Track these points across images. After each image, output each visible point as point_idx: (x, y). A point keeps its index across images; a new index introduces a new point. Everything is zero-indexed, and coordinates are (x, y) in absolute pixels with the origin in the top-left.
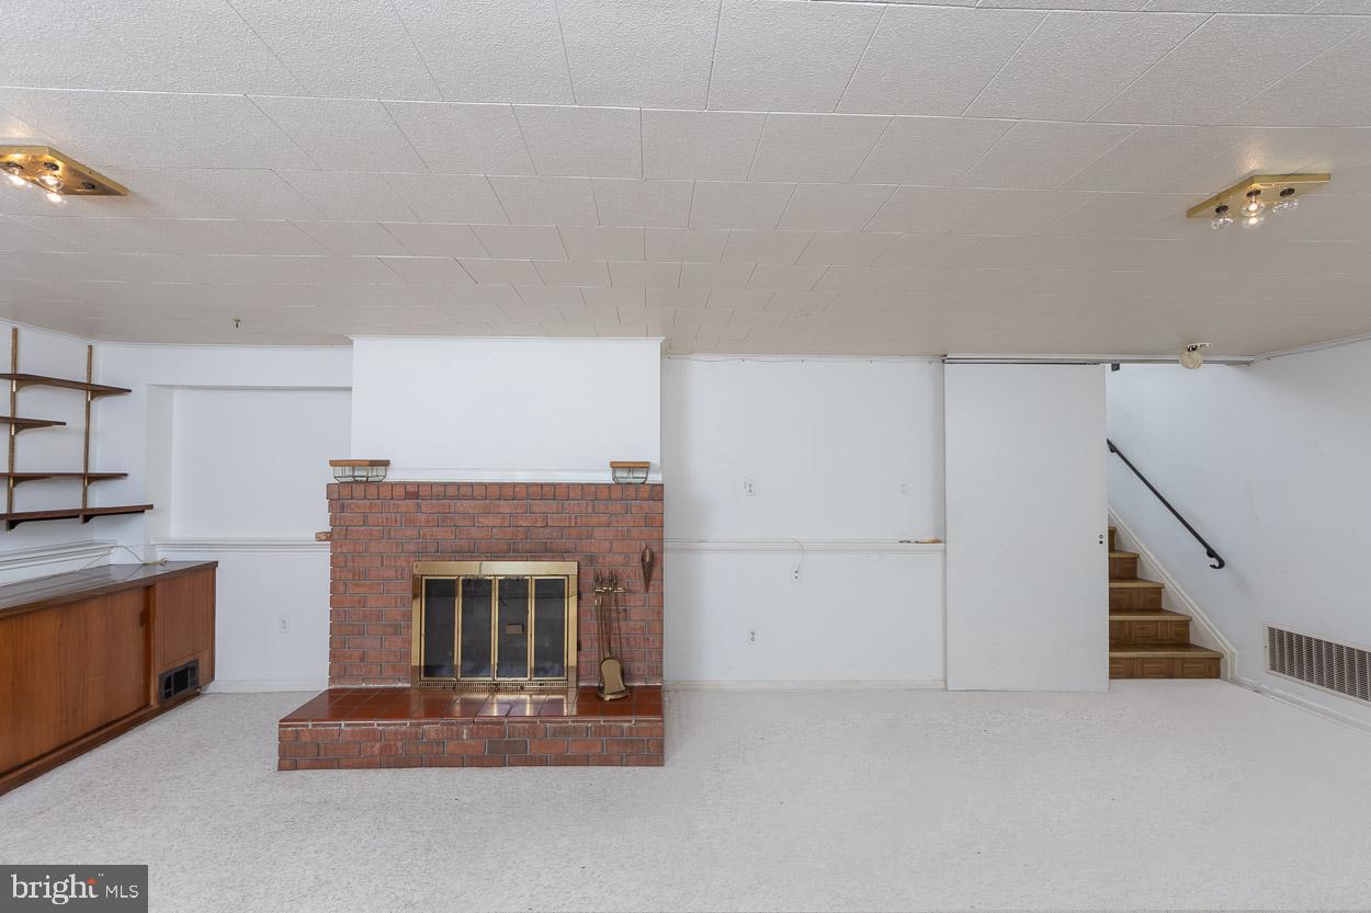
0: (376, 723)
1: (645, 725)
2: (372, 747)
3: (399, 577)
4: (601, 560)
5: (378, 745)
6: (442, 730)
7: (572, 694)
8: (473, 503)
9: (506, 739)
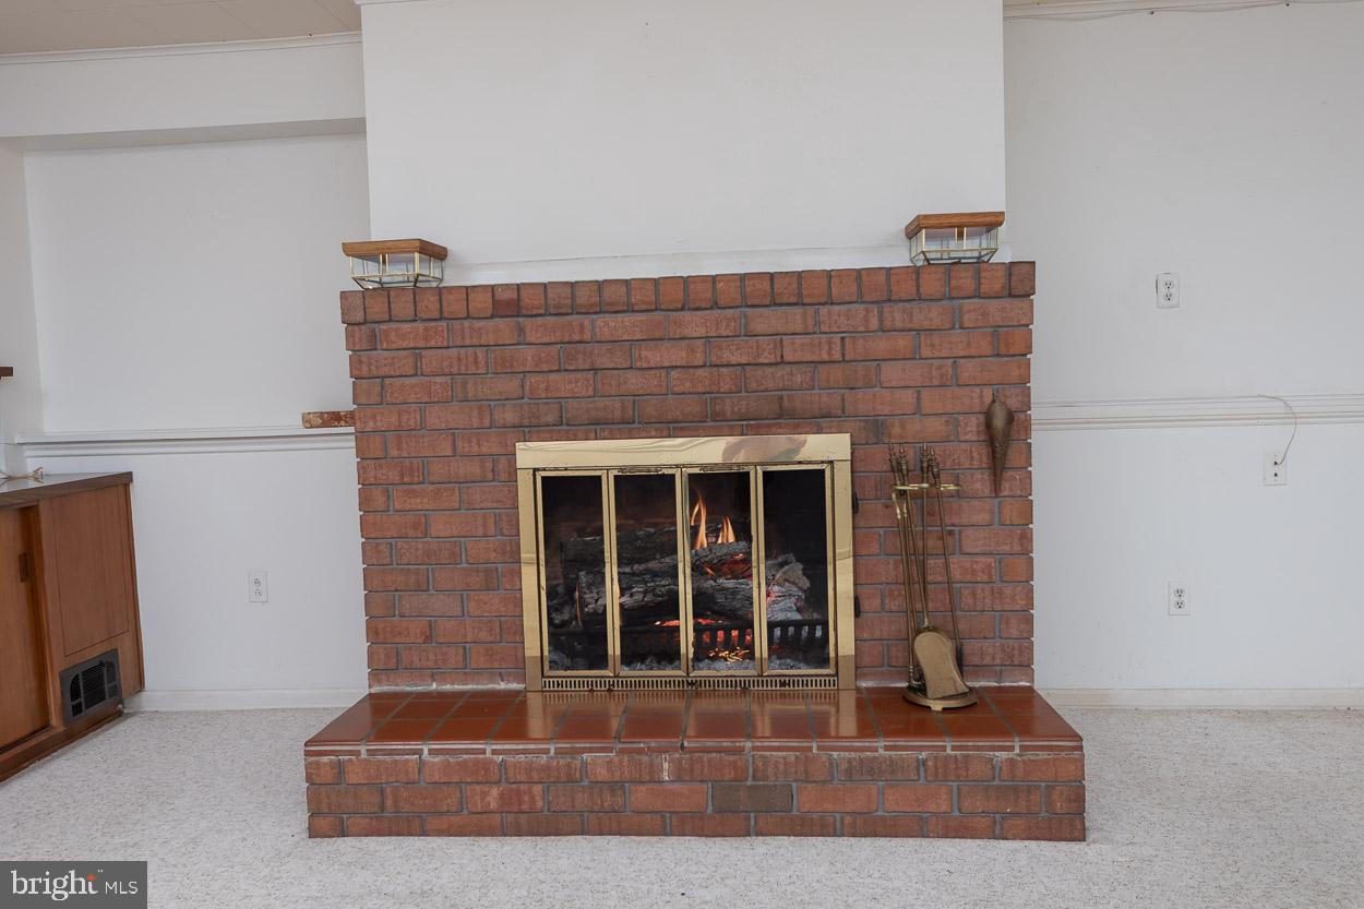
0: (489, 749)
1: (1043, 755)
2: (484, 794)
3: (490, 476)
4: (897, 430)
5: (495, 792)
6: (621, 762)
7: (848, 702)
8: (627, 319)
9: (749, 783)
